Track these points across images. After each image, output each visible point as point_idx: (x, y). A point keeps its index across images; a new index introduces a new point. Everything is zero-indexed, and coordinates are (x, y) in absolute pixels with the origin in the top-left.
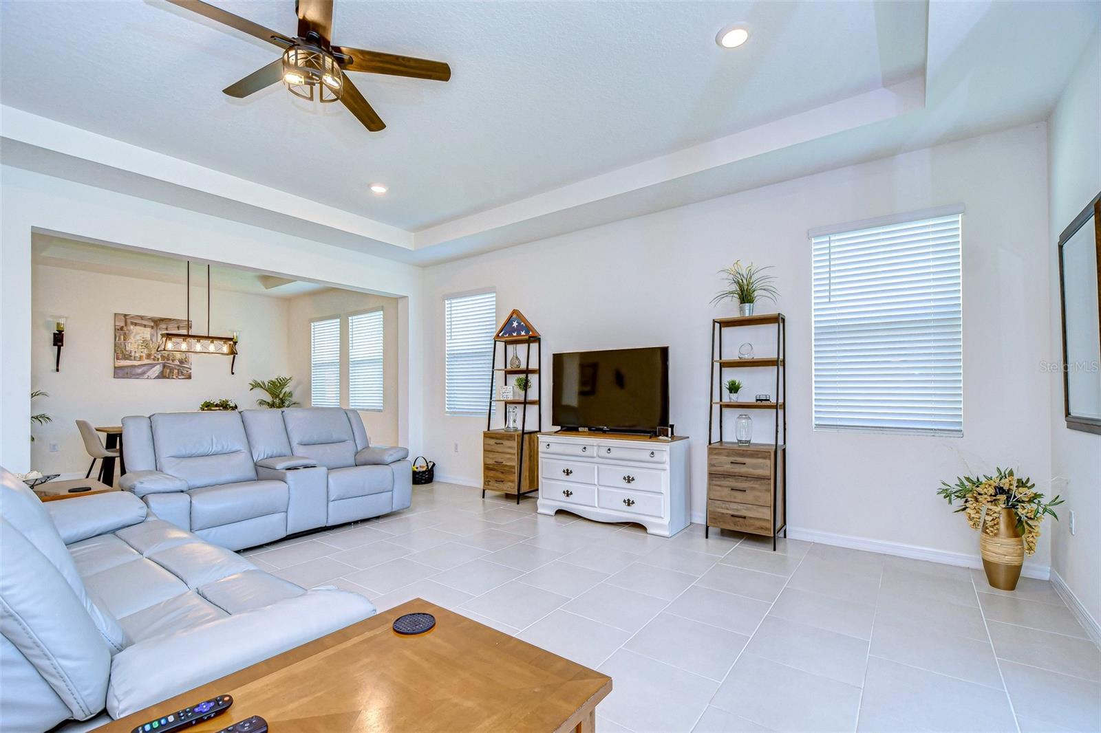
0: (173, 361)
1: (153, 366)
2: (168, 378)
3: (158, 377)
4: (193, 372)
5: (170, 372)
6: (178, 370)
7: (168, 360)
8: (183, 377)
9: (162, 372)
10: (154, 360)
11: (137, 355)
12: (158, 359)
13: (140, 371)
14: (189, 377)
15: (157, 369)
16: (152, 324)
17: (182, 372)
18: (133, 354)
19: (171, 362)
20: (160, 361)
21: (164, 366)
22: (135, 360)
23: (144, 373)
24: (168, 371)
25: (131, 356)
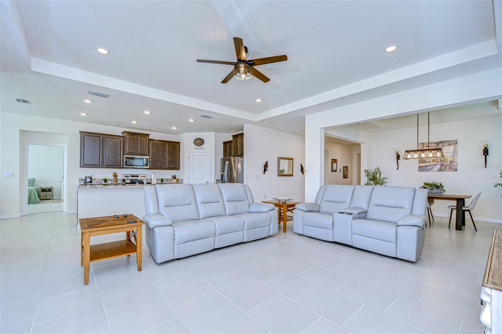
0: (446, 162)
1: (436, 165)
2: (444, 171)
3: (438, 171)
4: (459, 167)
5: (445, 168)
6: (449, 166)
7: (444, 162)
8: (452, 170)
9: (441, 168)
10: (436, 162)
11: (428, 161)
12: (438, 162)
13: (429, 168)
14: (456, 170)
15: (438, 167)
16: (435, 145)
17: (451, 168)
18: (426, 160)
19: (445, 163)
20: (439, 163)
21: (442, 165)
22: (427, 163)
23: (431, 169)
24: (444, 167)
25: (425, 161)
